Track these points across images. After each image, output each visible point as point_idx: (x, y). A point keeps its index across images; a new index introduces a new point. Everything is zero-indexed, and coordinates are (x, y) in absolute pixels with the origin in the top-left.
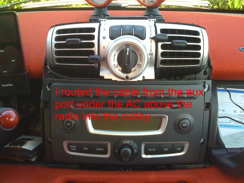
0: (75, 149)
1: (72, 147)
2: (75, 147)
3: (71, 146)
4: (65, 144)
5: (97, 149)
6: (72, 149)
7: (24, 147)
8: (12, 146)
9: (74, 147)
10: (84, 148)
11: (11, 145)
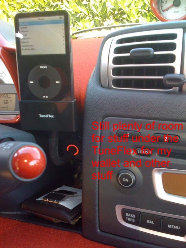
0: (134, 220)
1: (129, 215)
2: (134, 216)
3: (127, 214)
4: (118, 209)
5: (169, 226)
6: (129, 219)
7: (61, 203)
8: (46, 200)
9: (132, 217)
10: (148, 221)
11: (45, 198)
